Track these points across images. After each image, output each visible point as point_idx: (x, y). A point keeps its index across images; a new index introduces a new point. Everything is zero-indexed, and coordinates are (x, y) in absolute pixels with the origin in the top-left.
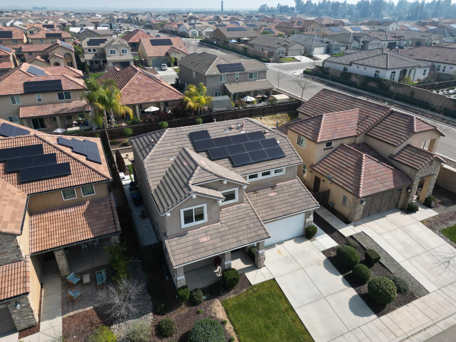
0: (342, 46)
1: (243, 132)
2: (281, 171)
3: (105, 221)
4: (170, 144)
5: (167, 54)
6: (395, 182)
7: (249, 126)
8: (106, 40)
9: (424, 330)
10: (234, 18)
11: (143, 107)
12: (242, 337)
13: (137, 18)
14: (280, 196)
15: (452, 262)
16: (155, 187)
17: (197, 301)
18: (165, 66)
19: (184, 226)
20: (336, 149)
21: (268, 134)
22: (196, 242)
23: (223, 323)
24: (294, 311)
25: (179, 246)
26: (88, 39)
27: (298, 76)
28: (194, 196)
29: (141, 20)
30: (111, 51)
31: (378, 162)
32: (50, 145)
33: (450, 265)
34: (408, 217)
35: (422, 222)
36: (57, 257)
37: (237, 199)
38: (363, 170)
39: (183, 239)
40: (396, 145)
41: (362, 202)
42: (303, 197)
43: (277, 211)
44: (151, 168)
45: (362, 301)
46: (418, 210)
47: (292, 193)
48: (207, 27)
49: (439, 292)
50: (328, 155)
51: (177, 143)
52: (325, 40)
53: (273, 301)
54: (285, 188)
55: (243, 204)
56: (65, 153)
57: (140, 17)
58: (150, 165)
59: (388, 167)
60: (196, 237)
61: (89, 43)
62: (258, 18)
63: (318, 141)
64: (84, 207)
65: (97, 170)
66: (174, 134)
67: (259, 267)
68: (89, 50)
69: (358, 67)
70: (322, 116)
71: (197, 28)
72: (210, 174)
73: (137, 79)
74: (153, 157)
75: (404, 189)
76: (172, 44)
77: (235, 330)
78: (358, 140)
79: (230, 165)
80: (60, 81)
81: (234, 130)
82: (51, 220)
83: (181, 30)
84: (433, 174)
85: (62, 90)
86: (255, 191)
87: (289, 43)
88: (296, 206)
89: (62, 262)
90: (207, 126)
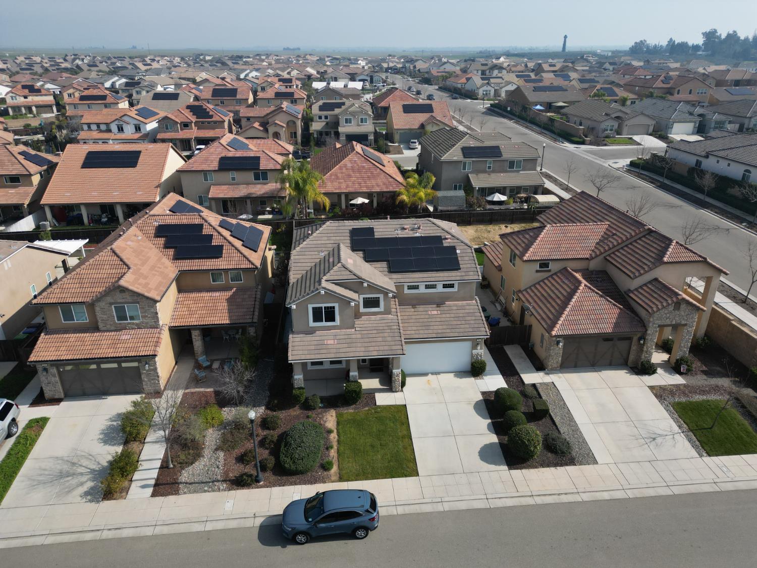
0: (730, 122)
1: (418, 235)
2: (452, 286)
3: (245, 310)
4: (326, 238)
5: (422, 126)
6: (617, 325)
7: (428, 228)
8: (343, 104)
9: (559, 494)
10: (567, 66)
11: (350, 197)
12: (342, 448)
13: (415, 67)
14: (444, 315)
15: (659, 440)
16: (295, 280)
17: (311, 406)
18: (415, 143)
19: (312, 324)
20: (555, 274)
21: (449, 240)
22: (321, 342)
23: (330, 432)
24: (411, 439)
25: (302, 343)
26: (321, 103)
27: (618, 169)
28: (323, 292)
29: (419, 70)
30: (346, 120)
31: (601, 296)
32: (211, 225)
33: (654, 442)
34: (635, 378)
35: (652, 388)
36: (193, 337)
37: (382, 308)
38: (572, 303)
39: (309, 338)
40: (632, 276)
41: (558, 343)
42: (472, 322)
43: (430, 331)
44: (297, 261)
45: (500, 450)
46: (654, 372)
47: (461, 315)
48: (508, 83)
49: (613, 466)
50: (543, 281)
51: (334, 238)
52: (698, 110)
53: (392, 425)
54: (455, 308)
55: (390, 316)
56: (222, 235)
57: (420, 65)
58: (297, 257)
59: (614, 305)
60: (322, 338)
61: (322, 108)
62: (614, 66)
63: (525, 258)
64: (229, 294)
65: (248, 257)
66: (335, 228)
67: (394, 390)
68: (320, 117)
69: (718, 162)
70: (545, 226)
71: (492, 85)
72: (349, 273)
73: (350, 161)
74: (304, 250)
75: (635, 339)
76: (432, 111)
77: (338, 441)
78: (593, 265)
79: (386, 269)
80: (258, 158)
81: (407, 231)
82: (196, 301)
83: (468, 87)
84: (686, 325)
85: (258, 169)
86: (414, 306)
87: (627, 114)
88: (458, 330)
89: (198, 343)
90: (375, 223)
